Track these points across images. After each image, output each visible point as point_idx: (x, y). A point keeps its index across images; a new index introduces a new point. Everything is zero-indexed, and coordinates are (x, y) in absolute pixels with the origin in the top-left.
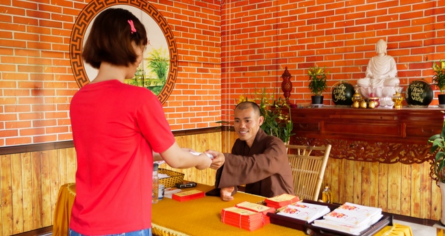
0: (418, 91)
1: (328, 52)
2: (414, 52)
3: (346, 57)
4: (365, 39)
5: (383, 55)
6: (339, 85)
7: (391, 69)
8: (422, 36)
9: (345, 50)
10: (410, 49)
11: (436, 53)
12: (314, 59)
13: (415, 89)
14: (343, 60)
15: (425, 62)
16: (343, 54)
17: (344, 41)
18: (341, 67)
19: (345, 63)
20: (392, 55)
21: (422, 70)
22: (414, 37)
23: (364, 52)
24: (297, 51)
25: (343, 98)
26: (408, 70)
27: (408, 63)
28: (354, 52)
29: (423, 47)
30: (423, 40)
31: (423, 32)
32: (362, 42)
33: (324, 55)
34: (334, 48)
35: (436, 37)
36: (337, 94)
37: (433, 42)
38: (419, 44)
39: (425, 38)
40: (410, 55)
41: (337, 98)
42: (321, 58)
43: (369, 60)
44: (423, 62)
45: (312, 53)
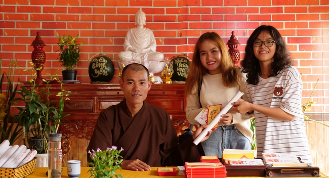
0: (184, 66)
1: (72, 18)
2: (168, 27)
3: (94, 26)
4: (116, 7)
5: (142, 27)
6: (98, 58)
7: (151, 44)
8: (176, 11)
9: (94, 18)
10: (165, 23)
11: (189, 29)
12: (54, 25)
13: (181, 65)
14: (91, 29)
15: (179, 38)
16: (92, 22)
17: (92, 7)
18: (89, 38)
19: (93, 34)
20: (151, 29)
21: (176, 46)
22: (169, 11)
23: (116, 23)
24: (29, 14)
25: (105, 73)
26: (163, 45)
27: (163, 38)
28: (105, 22)
29: (177, 22)
30: (177, 15)
31: (177, 7)
32: (113, 11)
33: (66, 22)
34: (80, 14)
35: (189, 14)
36: (98, 69)
37: (186, 18)
38: (173, 19)
39: (179, 14)
40: (165, 30)
41: (99, 73)
42: (63, 26)
44: (177, 38)
45: (52, 18)
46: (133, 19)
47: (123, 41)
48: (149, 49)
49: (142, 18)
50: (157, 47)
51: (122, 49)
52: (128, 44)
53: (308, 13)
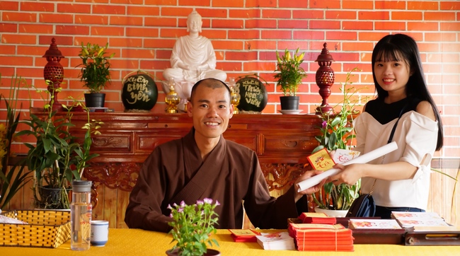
0: (255, 90)
1: (97, 20)
2: (232, 35)
3: (129, 32)
4: (160, 7)
5: (197, 35)
6: (136, 77)
7: (209, 59)
8: (243, 14)
9: (128, 21)
10: (227, 30)
11: (260, 39)
12: (72, 30)
13: (250, 89)
14: (125, 37)
15: (247, 51)
16: (125, 27)
17: (126, 5)
18: (121, 48)
19: (128, 42)
20: (209, 37)
21: (243, 62)
22: (233, 14)
23: (159, 28)
24: (38, 13)
25: (146, 98)
26: (224, 61)
27: (225, 51)
28: (143, 27)
29: (244, 29)
30: (244, 19)
31: (244, 8)
32: (155, 12)
33: (90, 26)
34: (109, 15)
35: (261, 18)
36: (136, 92)
37: (257, 24)
38: (239, 24)
39: (247, 17)
40: (227, 40)
41: (137, 97)
42: (85, 31)
43: (175, 41)
44: (244, 51)
45: (69, 19)
46: (184, 24)
47: (169, 54)
48: (206, 65)
49: (197, 22)
50: (217, 64)
51: (169, 65)
52: (176, 57)
53: (423, 21)
